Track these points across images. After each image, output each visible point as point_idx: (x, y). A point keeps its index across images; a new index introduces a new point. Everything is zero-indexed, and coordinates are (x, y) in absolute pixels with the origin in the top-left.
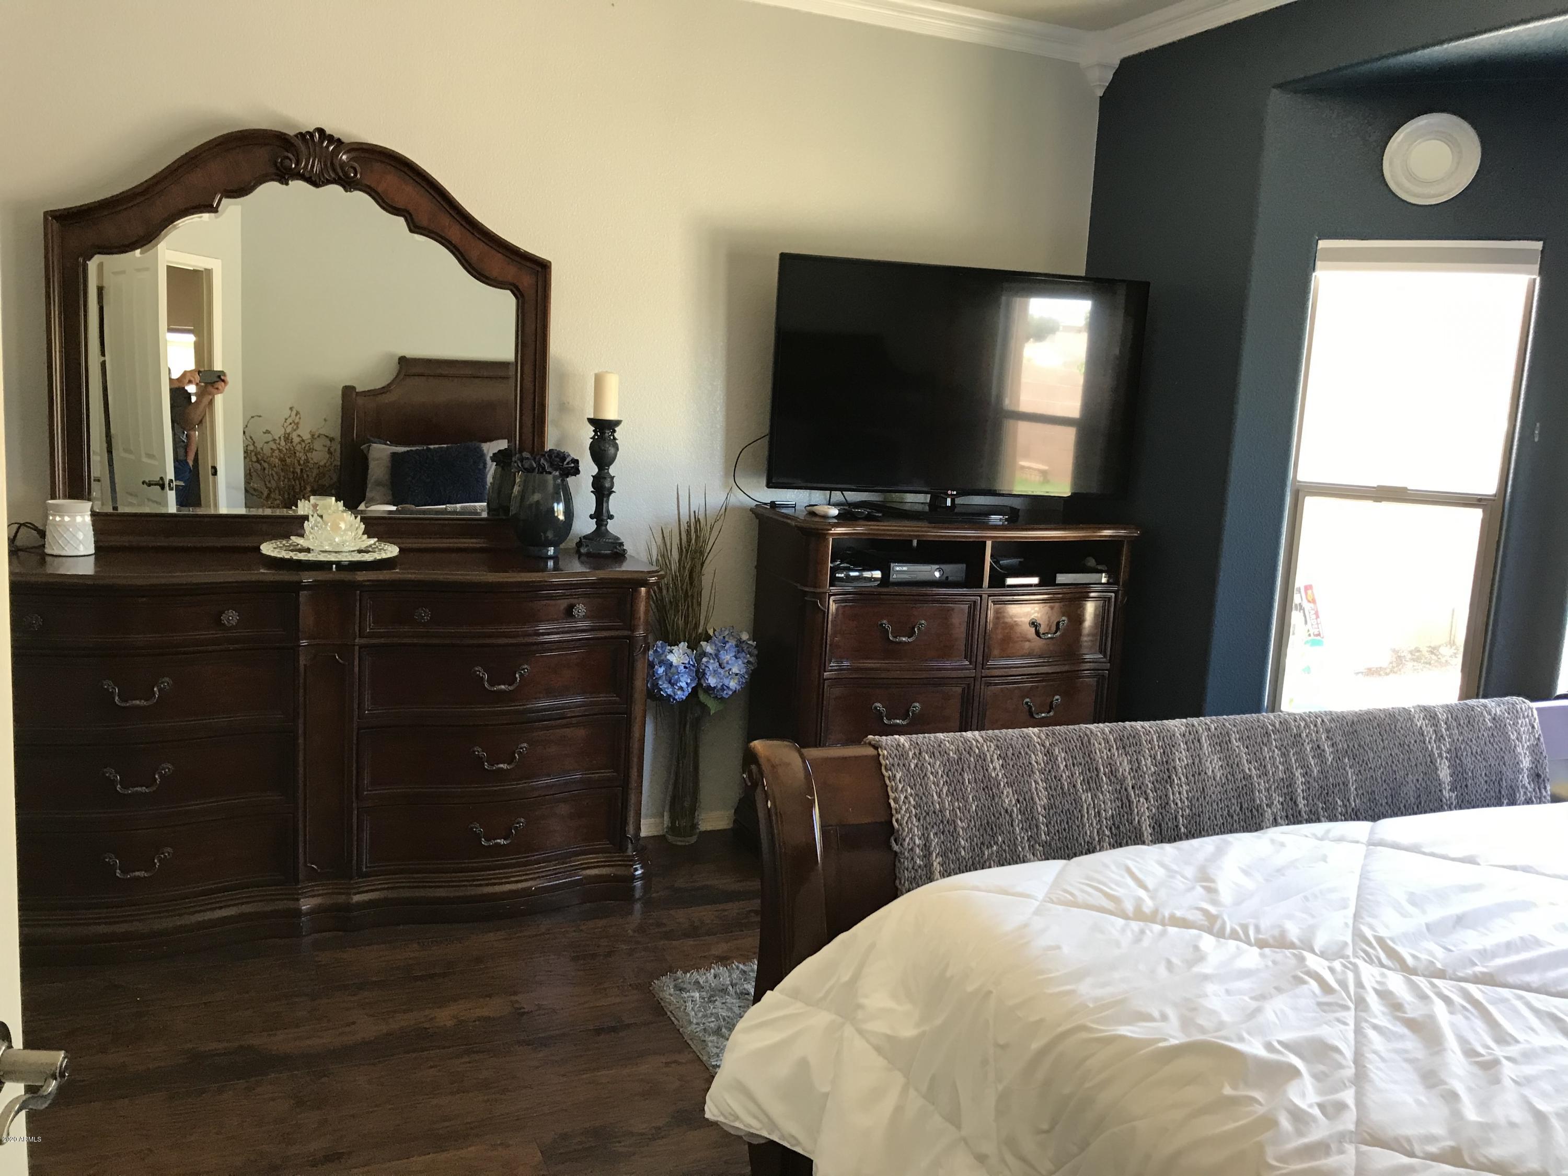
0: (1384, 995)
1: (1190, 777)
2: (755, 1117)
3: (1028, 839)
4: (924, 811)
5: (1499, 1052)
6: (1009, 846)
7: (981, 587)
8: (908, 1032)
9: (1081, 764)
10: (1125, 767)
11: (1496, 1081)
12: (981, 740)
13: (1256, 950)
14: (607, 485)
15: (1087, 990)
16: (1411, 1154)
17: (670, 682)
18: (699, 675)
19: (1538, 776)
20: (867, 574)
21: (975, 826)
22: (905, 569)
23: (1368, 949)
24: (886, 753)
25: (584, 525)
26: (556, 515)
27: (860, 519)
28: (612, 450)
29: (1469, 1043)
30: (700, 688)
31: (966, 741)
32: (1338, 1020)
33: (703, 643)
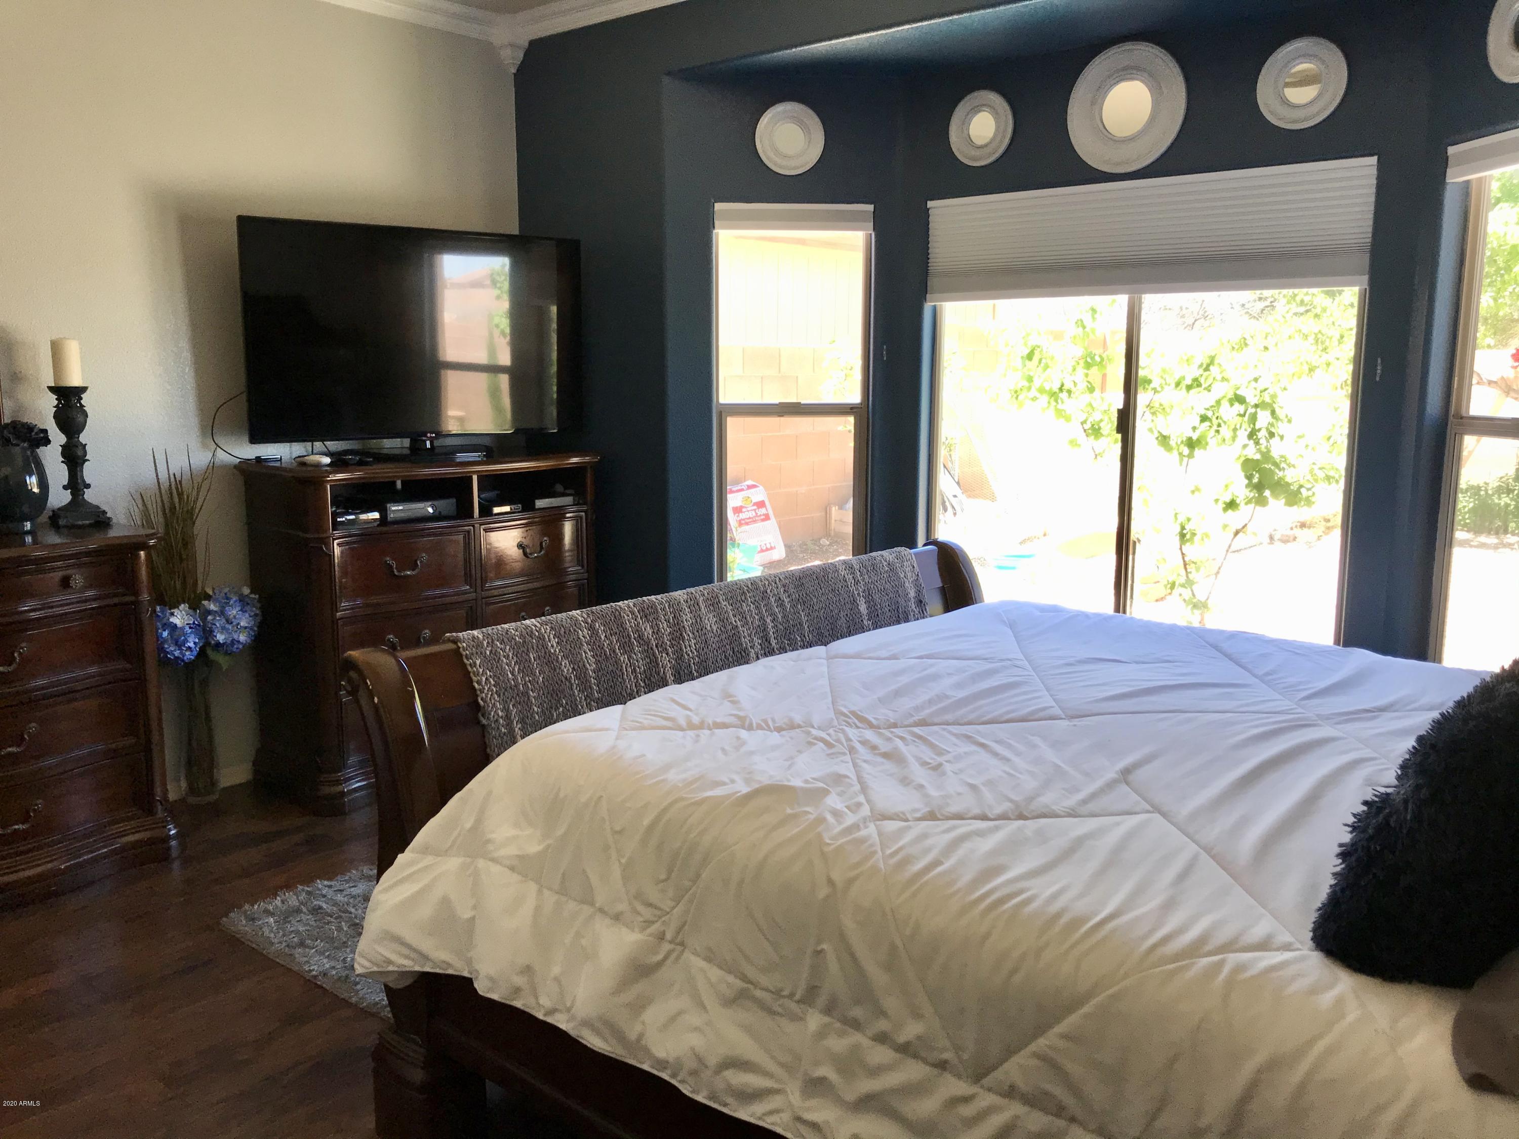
0: (864, 743)
1: (696, 632)
2: (407, 957)
3: (585, 699)
4: (504, 689)
5: (940, 759)
6: (571, 706)
7: (473, 517)
8: (534, 848)
9: (616, 633)
10: (648, 631)
11: (944, 774)
12: (538, 625)
13: (775, 733)
14: (80, 453)
15: (673, 776)
16: (907, 820)
17: (176, 644)
18: (205, 632)
19: (921, 602)
20: (363, 517)
21: (544, 694)
22: (401, 508)
23: (846, 719)
24: (465, 645)
25: (59, 497)
26: (30, 488)
27: (352, 465)
28: (80, 419)
29: (921, 758)
30: (208, 646)
31: (527, 627)
32: (842, 761)
33: (205, 603)
